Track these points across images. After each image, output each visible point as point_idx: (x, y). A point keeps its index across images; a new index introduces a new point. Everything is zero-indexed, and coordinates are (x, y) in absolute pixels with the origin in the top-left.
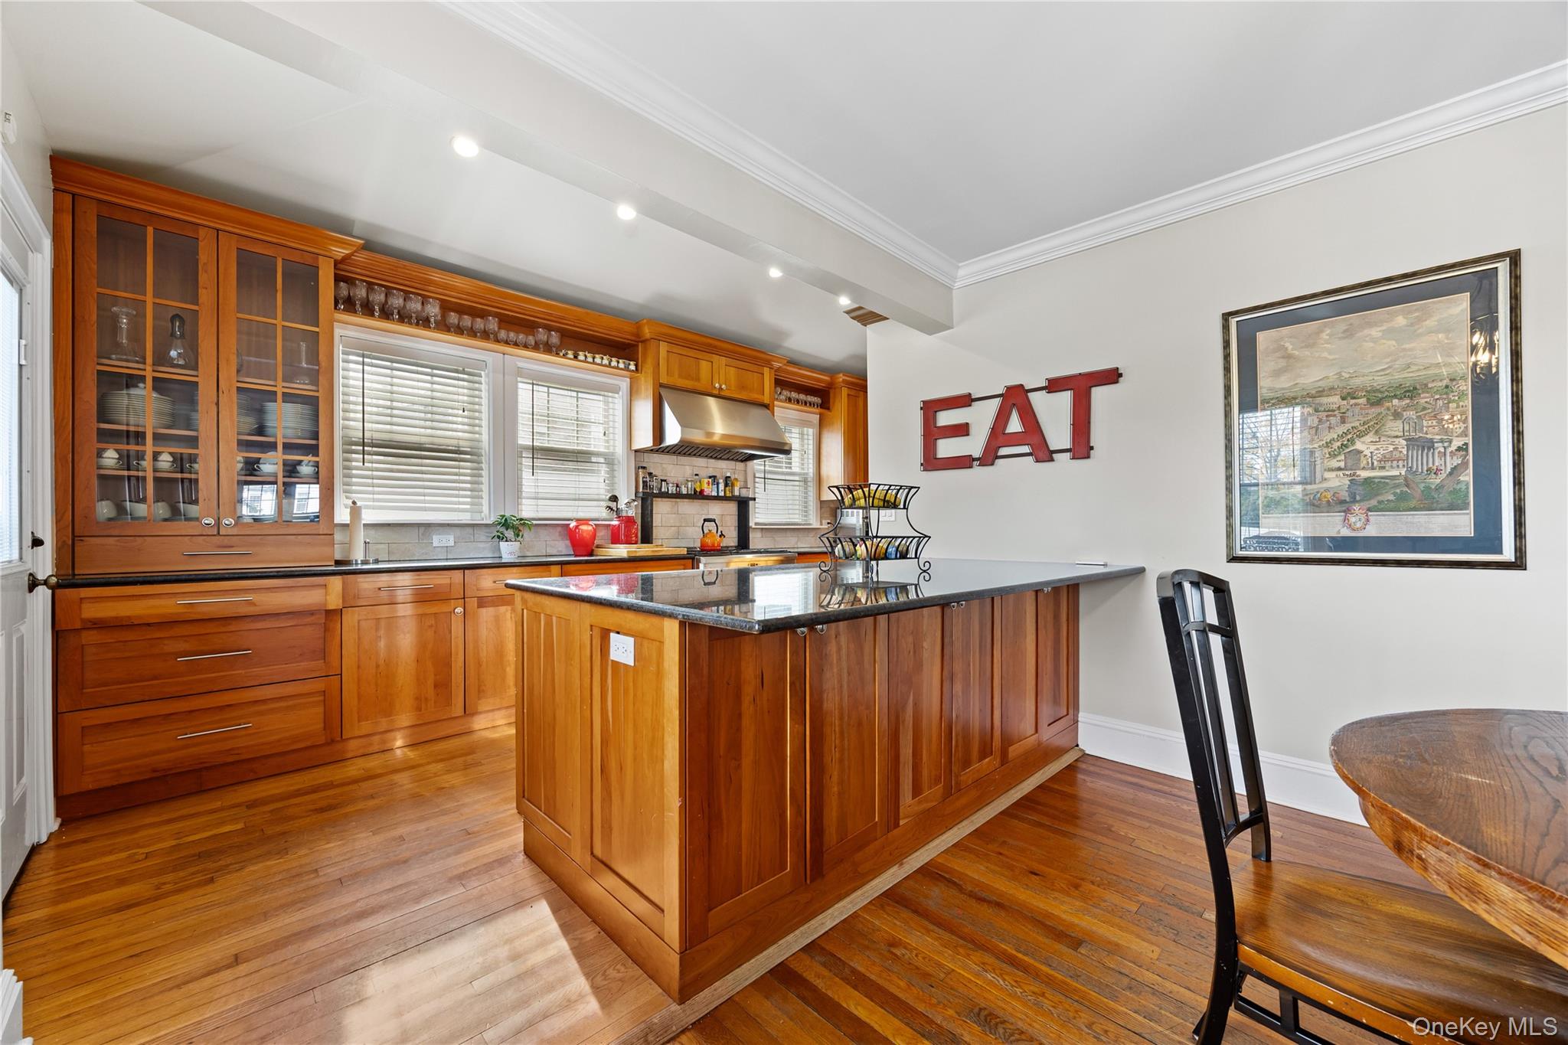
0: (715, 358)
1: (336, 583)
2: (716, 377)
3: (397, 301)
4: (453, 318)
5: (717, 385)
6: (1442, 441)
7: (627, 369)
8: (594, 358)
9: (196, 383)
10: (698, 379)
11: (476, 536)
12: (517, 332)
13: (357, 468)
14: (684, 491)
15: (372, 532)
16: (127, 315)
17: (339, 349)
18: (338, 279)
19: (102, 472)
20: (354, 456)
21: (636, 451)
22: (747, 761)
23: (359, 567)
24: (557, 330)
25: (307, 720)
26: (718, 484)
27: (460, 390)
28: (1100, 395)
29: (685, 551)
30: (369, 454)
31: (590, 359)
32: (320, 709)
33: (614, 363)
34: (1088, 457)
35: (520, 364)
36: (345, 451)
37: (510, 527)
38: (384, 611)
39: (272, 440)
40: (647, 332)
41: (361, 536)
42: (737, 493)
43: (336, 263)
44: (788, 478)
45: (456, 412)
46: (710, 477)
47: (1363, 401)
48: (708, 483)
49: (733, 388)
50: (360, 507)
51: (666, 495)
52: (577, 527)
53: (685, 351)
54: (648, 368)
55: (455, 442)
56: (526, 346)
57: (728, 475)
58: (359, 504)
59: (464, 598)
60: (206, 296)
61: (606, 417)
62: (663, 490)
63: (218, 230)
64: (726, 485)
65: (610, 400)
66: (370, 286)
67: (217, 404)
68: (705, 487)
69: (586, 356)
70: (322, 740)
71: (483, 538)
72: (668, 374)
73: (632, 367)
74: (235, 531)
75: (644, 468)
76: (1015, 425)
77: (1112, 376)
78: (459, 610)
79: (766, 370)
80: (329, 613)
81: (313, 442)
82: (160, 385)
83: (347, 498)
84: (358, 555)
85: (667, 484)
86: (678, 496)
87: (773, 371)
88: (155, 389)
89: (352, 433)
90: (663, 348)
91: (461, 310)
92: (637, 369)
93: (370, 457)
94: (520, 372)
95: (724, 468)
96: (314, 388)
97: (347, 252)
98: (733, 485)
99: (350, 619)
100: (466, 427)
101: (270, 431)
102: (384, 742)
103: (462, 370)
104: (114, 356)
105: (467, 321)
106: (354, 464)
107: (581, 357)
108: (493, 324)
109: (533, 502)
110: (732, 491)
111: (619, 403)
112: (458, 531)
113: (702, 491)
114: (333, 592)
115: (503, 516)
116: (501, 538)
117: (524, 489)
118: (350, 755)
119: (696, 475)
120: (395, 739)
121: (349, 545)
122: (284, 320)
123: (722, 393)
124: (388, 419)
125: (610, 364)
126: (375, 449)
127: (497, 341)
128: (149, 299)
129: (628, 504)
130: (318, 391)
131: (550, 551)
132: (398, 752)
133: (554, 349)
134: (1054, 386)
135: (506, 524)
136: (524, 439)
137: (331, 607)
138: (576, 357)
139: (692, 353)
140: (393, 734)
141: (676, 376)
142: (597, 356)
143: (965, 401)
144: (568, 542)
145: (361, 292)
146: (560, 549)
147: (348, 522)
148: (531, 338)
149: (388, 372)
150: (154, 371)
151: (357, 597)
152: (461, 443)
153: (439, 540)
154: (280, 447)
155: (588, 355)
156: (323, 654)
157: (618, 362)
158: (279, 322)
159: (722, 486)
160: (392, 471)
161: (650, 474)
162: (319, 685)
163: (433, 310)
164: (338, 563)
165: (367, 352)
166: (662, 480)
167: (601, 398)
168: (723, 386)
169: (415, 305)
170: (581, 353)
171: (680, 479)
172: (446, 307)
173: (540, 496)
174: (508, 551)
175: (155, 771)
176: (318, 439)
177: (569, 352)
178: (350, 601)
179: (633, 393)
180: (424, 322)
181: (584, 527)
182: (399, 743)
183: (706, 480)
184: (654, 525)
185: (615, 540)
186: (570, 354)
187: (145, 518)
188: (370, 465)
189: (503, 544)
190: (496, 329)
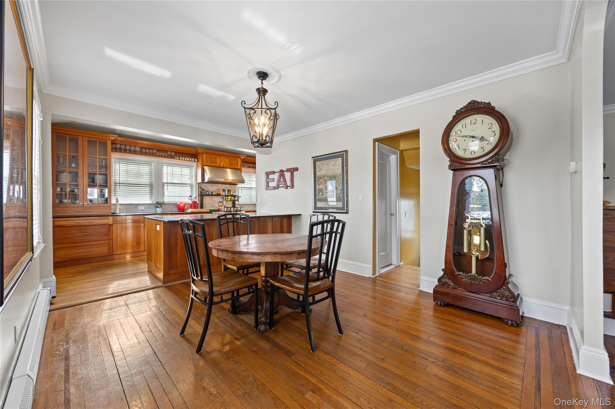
0: (222, 157)
1: (111, 218)
2: (222, 162)
3: (128, 148)
4: (144, 150)
5: (222, 165)
6: (339, 188)
7: (195, 161)
8: (184, 158)
9: (78, 172)
10: (216, 163)
11: (151, 207)
12: (162, 153)
13: (118, 190)
14: (214, 194)
15: (122, 206)
16: (62, 156)
17: (113, 160)
18: (112, 143)
19: (57, 193)
20: (117, 186)
21: (199, 183)
22: (179, 247)
23: (118, 214)
24: (173, 152)
25: (104, 250)
26: (225, 192)
27: (146, 169)
28: (295, 173)
29: (209, 211)
30: (121, 186)
31: (183, 159)
32: (108, 247)
33: (191, 160)
34: (293, 188)
35: (163, 161)
36: (115, 185)
37: (159, 204)
38: (124, 225)
39: (96, 184)
40: (200, 151)
41: (119, 207)
42: (232, 194)
43: (112, 141)
44: (250, 189)
45: (145, 174)
46: (223, 190)
47: (329, 178)
48: (222, 191)
49: (228, 165)
50: (118, 200)
51: (208, 195)
52: (179, 204)
53: (211, 156)
54: (200, 161)
55: (145, 182)
56: (165, 157)
57: (229, 189)
58: (119, 199)
59: (144, 222)
60: (80, 152)
61: (190, 174)
62: (207, 194)
63: (83, 136)
64: (228, 192)
65: (191, 169)
66: (121, 144)
67: (83, 176)
68: (221, 192)
69: (182, 158)
70: (108, 254)
71: (153, 207)
72: (206, 163)
73: (196, 160)
74: (87, 206)
75: (201, 188)
76: (282, 180)
77: (297, 169)
78: (143, 225)
79: (239, 160)
80: (110, 225)
81: (106, 184)
82: (69, 172)
83: (115, 197)
84: (118, 211)
85: (208, 192)
86: (212, 195)
87: (241, 160)
88: (69, 173)
89: (116, 181)
90: (205, 155)
91: (146, 148)
92: (198, 161)
93: (121, 187)
94: (163, 163)
95: (228, 187)
96: (106, 171)
97: (114, 138)
98: (230, 192)
99: (114, 226)
100: (149, 178)
101: (95, 182)
102: (124, 256)
103: (146, 163)
104: (60, 167)
105: (147, 151)
106: (117, 189)
107: (181, 159)
108: (155, 151)
109: (167, 197)
110: (230, 194)
111: (194, 169)
112: (145, 205)
113: (220, 194)
114: (110, 220)
115: (157, 202)
116: (158, 207)
117: (165, 194)
118: (116, 259)
119: (218, 189)
120: (127, 256)
121: (115, 209)
122: (99, 156)
123: (224, 167)
124: (127, 177)
125: (189, 160)
126: (123, 185)
127: (157, 156)
128: (68, 153)
129: (195, 198)
130: (107, 172)
131: (172, 211)
132: (128, 259)
133: (173, 157)
134: (288, 170)
135: (157, 203)
136: (165, 181)
137: (110, 224)
138: (179, 158)
139: (214, 156)
140: (126, 254)
141: (209, 162)
142: (185, 158)
143: (274, 173)
144: (177, 208)
145: (118, 146)
146: (175, 210)
147: (115, 203)
148: (166, 154)
149: (127, 165)
150: (69, 170)
151: (116, 221)
152: (147, 182)
153: (140, 208)
154: (98, 186)
155: (183, 158)
156: (108, 234)
157: (192, 159)
158: (98, 156)
159: (227, 192)
160: (127, 190)
161: (203, 189)
162: (107, 242)
163: (138, 149)
164: (112, 213)
165: (120, 160)
166: (207, 191)
167: (189, 169)
168: (224, 165)
169: (133, 148)
170: (180, 158)
171: (213, 190)
172: (141, 148)
173: (169, 196)
174: (159, 210)
175: (70, 258)
176: (107, 183)
177: (177, 157)
178: (115, 222)
179: (197, 167)
180: (135, 152)
181: (181, 204)
182: (128, 257)
183: (221, 191)
184: (204, 203)
185: (191, 208)
186: (178, 158)
187: (66, 203)
188: (121, 189)
189: (158, 209)
190: (156, 152)
